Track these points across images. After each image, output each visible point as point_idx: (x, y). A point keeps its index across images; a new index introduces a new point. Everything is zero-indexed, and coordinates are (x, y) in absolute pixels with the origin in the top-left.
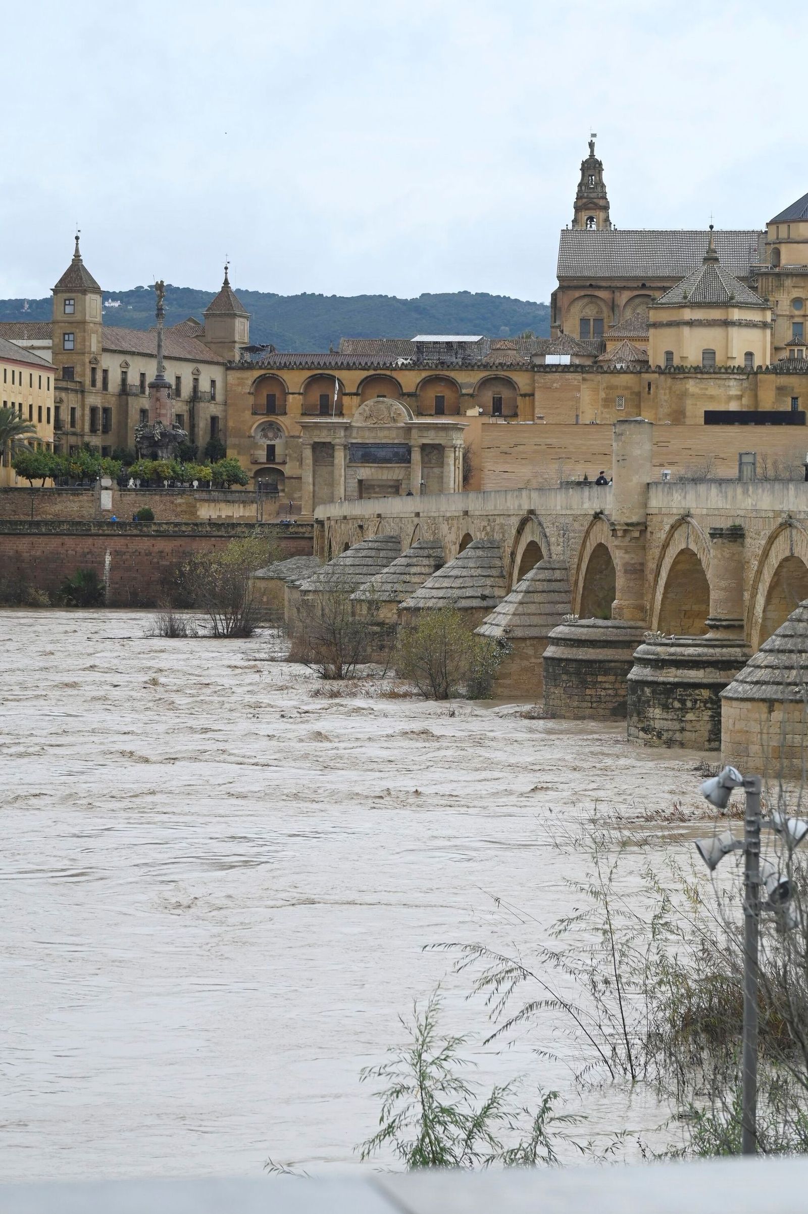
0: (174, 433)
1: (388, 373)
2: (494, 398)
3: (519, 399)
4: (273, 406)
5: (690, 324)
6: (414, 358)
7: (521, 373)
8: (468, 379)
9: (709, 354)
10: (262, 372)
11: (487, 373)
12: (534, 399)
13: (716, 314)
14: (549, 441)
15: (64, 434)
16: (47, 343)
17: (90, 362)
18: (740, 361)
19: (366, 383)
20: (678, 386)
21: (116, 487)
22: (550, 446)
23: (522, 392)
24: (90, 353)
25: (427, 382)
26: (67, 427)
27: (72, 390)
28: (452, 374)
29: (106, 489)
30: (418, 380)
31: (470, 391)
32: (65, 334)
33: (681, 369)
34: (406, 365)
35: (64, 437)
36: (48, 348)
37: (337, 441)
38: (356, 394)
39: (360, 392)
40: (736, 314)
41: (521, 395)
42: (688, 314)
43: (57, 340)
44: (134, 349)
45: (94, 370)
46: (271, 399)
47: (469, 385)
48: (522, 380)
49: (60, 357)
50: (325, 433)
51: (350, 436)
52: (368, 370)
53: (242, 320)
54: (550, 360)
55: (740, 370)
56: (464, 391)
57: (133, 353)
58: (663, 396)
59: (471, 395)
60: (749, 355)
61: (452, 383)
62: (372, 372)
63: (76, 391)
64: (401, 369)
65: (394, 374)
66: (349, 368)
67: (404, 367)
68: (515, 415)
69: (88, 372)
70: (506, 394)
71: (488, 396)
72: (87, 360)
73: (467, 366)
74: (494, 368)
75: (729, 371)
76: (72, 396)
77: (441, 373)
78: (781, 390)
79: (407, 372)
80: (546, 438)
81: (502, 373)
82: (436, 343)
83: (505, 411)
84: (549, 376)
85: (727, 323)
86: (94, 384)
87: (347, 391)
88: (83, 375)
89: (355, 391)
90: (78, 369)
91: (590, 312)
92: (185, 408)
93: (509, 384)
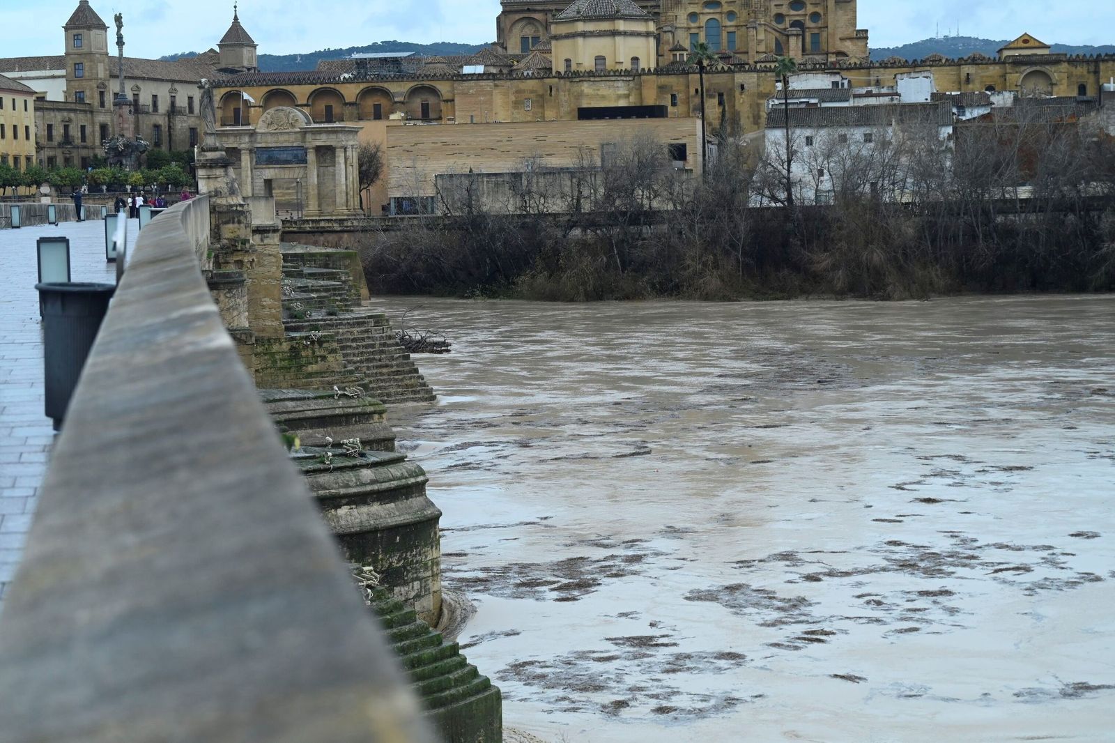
0: (136, 143)
1: (332, 86)
2: (422, 104)
3: (442, 104)
4: (238, 118)
5: (584, 35)
6: (355, 73)
7: (443, 82)
8: (399, 89)
9: (600, 59)
10: (228, 89)
11: (416, 83)
12: (454, 105)
13: (605, 26)
14: (444, 139)
15: (74, 147)
16: (62, 72)
17: (98, 87)
18: (627, 65)
19: (316, 95)
20: (576, 88)
21: (54, 193)
22: (445, 144)
23: (445, 99)
24: (97, 79)
25: (365, 93)
26: (78, 141)
27: (81, 111)
28: (386, 85)
29: (46, 195)
30: (358, 91)
31: (401, 99)
32: (75, 64)
33: (577, 74)
34: (347, 80)
35: (75, 151)
36: (63, 77)
37: (243, 146)
38: (307, 105)
39: (310, 103)
40: (621, 26)
41: (444, 101)
42: (581, 27)
43: (69, 69)
44: (144, 75)
45: (102, 94)
46: (237, 112)
47: (400, 94)
48: (444, 88)
49: (73, 83)
50: (231, 139)
51: (255, 141)
52: (315, 84)
53: (249, 48)
54: (467, 70)
55: (627, 73)
56: (396, 99)
57: (143, 79)
58: (563, 97)
59: (402, 103)
60: (635, 60)
61: (386, 93)
62: (319, 86)
63: (85, 112)
64: (343, 83)
65: (338, 87)
66: (299, 83)
67: (346, 81)
68: (440, 118)
69: (97, 97)
70: (432, 100)
71: (417, 103)
72: (95, 86)
73: (401, 77)
74: (420, 78)
75: (618, 74)
76: (81, 116)
77: (376, 84)
78: (662, 88)
79: (348, 85)
80: (442, 136)
81: (427, 83)
82: (375, 59)
83: (432, 115)
84: (466, 84)
85: (614, 33)
86: (102, 104)
87: (299, 103)
88: (92, 98)
89: (305, 102)
90: (88, 93)
91: (529, 31)
92: (161, 121)
93: (433, 91)
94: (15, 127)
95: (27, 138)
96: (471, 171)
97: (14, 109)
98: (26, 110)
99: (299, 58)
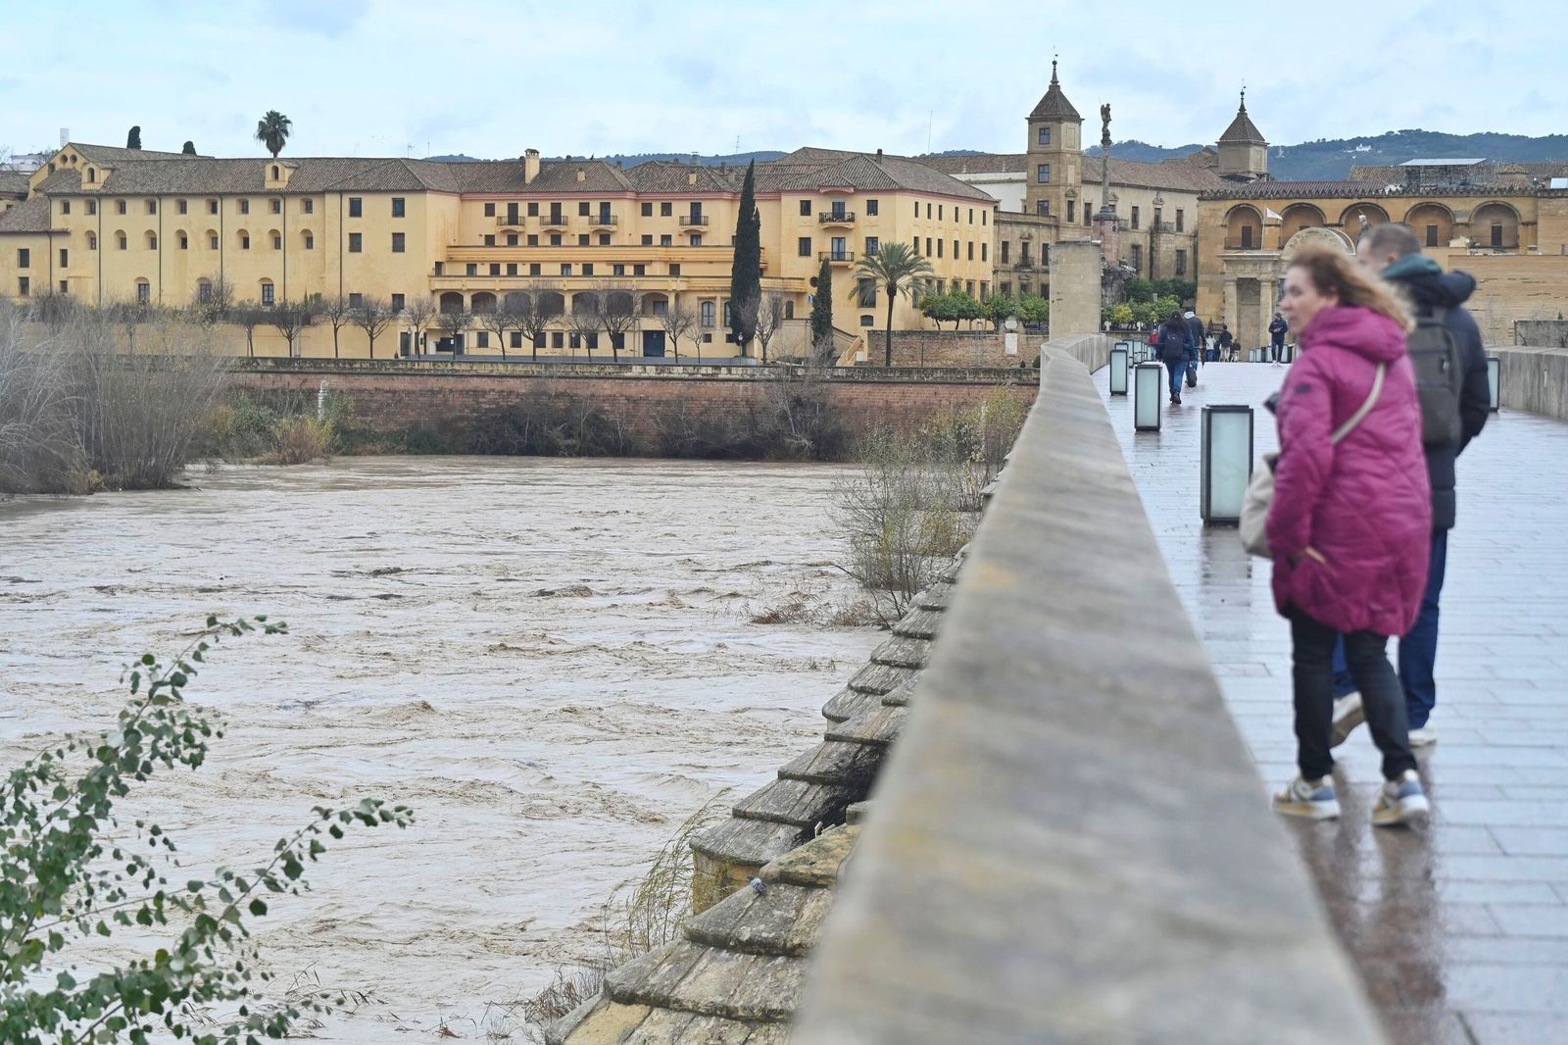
0: (1119, 269)
1: (1373, 201)
2: (1493, 227)
3: (1520, 227)
4: (1249, 240)
6: (1405, 185)
7: (1522, 199)
8: (1462, 207)
10: (1237, 202)
11: (1486, 199)
12: (1536, 231)
14: (1525, 275)
15: (1033, 272)
16: (1023, 175)
17: (1066, 195)
19: (1351, 212)
21: (1022, 329)
22: (1525, 281)
23: (1524, 220)
24: (1065, 185)
25: (1418, 211)
26: (1038, 264)
27: (1044, 225)
28: (1445, 202)
29: (1012, 331)
30: (1408, 209)
31: (1465, 220)
32: (1039, 166)
34: (1394, 193)
35: (1034, 276)
36: (1022, 181)
37: (1263, 277)
38: (1339, 225)
39: (1343, 222)
41: (1523, 224)
43: (1032, 172)
44: (1124, 181)
45: (1071, 204)
46: (1247, 231)
47: (1464, 214)
48: (1523, 207)
49: (1035, 190)
50: (1250, 268)
51: (1280, 271)
52: (1351, 198)
53: (1257, 148)
54: (1556, 183)
56: (1458, 220)
57: (1122, 186)
59: (1467, 225)
61: (1444, 212)
62: (1356, 201)
63: (1049, 226)
64: (1388, 197)
65: (1381, 203)
66: (1330, 196)
67: (1393, 195)
68: (1516, 247)
69: (1064, 207)
70: (1506, 223)
71: (1486, 226)
72: (1063, 193)
73: (1465, 191)
74: (1493, 194)
76: (1044, 232)
77: (1433, 200)
79: (1394, 201)
80: (1523, 271)
81: (1501, 200)
82: (1432, 167)
83: (1505, 242)
84: (1555, 202)
86: (1071, 218)
87: (1328, 222)
88: (1058, 209)
89: (1337, 222)
90: (1053, 203)
92: (1141, 239)
93: (1509, 211)
94: (971, 244)
95: (984, 258)
96: (1560, 317)
97: (971, 222)
98: (984, 223)
99: (1281, 152)
